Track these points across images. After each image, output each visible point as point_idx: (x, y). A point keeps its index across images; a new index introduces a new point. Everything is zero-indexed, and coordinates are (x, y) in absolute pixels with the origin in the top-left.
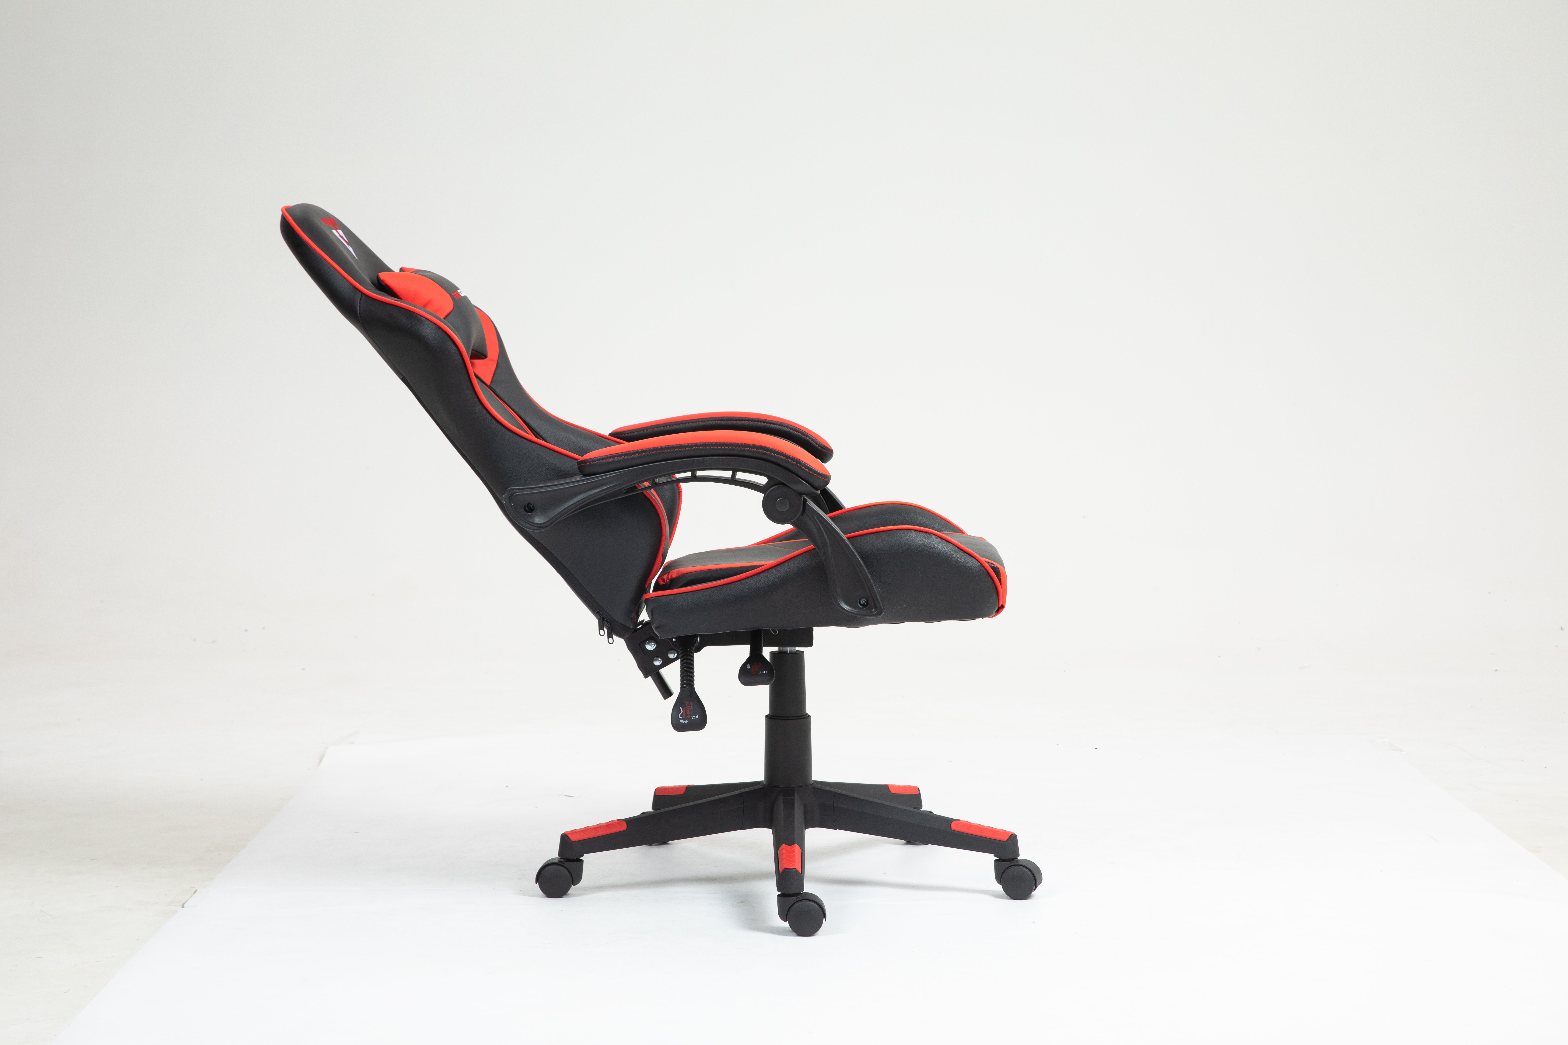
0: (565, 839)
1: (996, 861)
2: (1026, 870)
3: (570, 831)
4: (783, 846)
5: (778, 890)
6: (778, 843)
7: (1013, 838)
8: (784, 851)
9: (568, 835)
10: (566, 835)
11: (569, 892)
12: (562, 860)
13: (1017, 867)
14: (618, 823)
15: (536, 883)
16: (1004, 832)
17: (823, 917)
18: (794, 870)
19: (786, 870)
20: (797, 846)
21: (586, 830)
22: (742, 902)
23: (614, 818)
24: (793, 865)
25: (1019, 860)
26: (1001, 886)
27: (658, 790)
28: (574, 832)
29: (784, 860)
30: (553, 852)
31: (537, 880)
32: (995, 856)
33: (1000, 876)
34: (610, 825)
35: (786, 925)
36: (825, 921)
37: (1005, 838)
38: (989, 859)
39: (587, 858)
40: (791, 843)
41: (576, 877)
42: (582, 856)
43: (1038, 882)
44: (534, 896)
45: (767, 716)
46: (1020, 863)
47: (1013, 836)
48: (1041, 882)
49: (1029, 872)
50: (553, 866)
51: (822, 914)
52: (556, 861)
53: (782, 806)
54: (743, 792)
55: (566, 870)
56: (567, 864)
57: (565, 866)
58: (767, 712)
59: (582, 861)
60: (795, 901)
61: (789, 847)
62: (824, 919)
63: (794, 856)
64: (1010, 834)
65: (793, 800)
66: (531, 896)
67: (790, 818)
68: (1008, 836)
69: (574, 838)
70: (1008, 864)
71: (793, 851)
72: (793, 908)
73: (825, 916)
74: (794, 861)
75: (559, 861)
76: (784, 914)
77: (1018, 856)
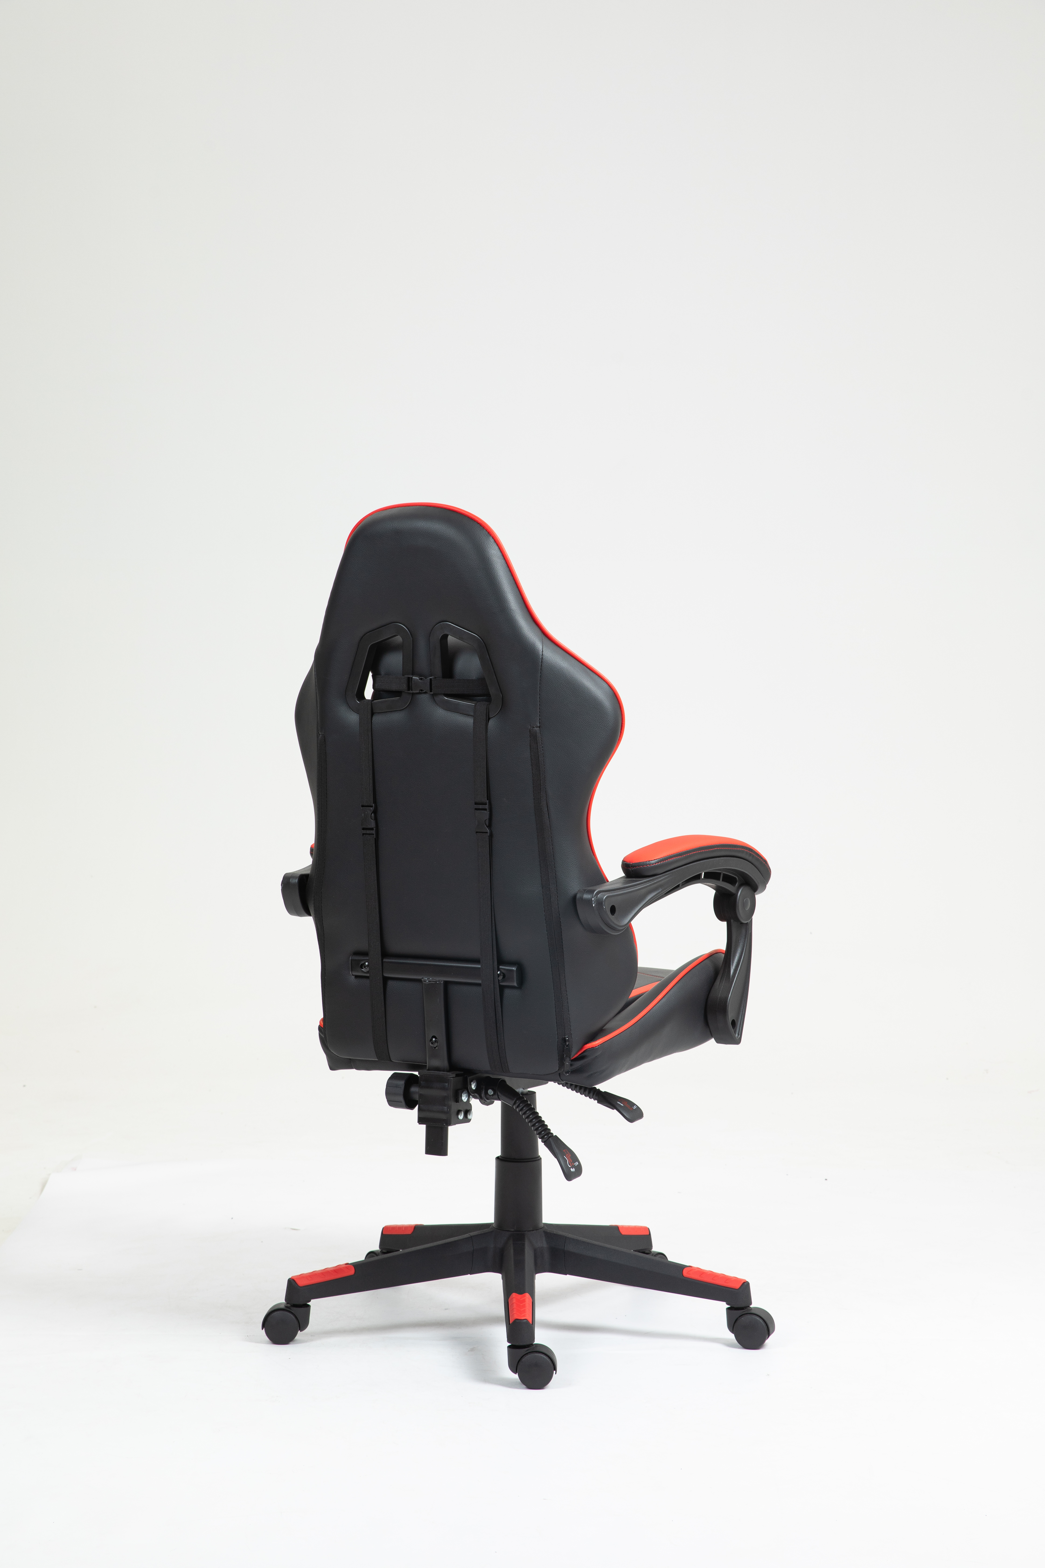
0: (292, 1284)
1: (728, 1309)
2: (758, 1318)
3: (297, 1276)
4: (514, 1295)
5: (509, 1341)
6: (508, 1290)
7: (746, 1286)
8: (514, 1301)
9: (295, 1280)
10: (294, 1280)
11: (296, 1338)
12: (289, 1305)
13: (749, 1316)
14: (347, 1268)
15: (262, 1329)
16: (736, 1280)
17: (553, 1369)
18: (525, 1321)
19: (517, 1321)
20: (527, 1295)
21: (314, 1274)
22: (472, 1350)
23: (342, 1261)
24: (524, 1316)
25: (751, 1309)
26: (734, 1335)
27: (385, 1229)
28: (302, 1276)
29: (515, 1310)
30: (279, 1297)
31: (264, 1325)
32: (727, 1304)
33: (733, 1325)
34: (338, 1269)
35: (516, 1376)
36: (556, 1374)
37: (738, 1286)
38: (720, 1308)
39: (313, 1303)
40: (521, 1292)
41: (302, 1323)
42: (310, 1301)
43: (771, 1330)
44: (261, 1342)
45: (498, 1158)
46: (753, 1312)
47: (745, 1284)
48: (773, 1330)
49: (761, 1321)
50: (278, 1312)
51: (552, 1365)
52: (283, 1307)
53: (512, 1251)
54: (473, 1236)
55: (292, 1315)
56: (294, 1310)
57: (293, 1312)
58: (498, 1153)
59: (309, 1306)
60: (525, 1353)
61: (519, 1296)
62: (555, 1372)
63: (524, 1306)
64: (742, 1282)
65: (524, 1245)
66: (258, 1343)
67: (520, 1264)
68: (740, 1284)
69: (301, 1283)
70: (740, 1312)
71: (524, 1301)
72: (523, 1360)
73: (555, 1369)
74: (524, 1311)
75: (286, 1307)
76: (514, 1366)
77: (751, 1304)
